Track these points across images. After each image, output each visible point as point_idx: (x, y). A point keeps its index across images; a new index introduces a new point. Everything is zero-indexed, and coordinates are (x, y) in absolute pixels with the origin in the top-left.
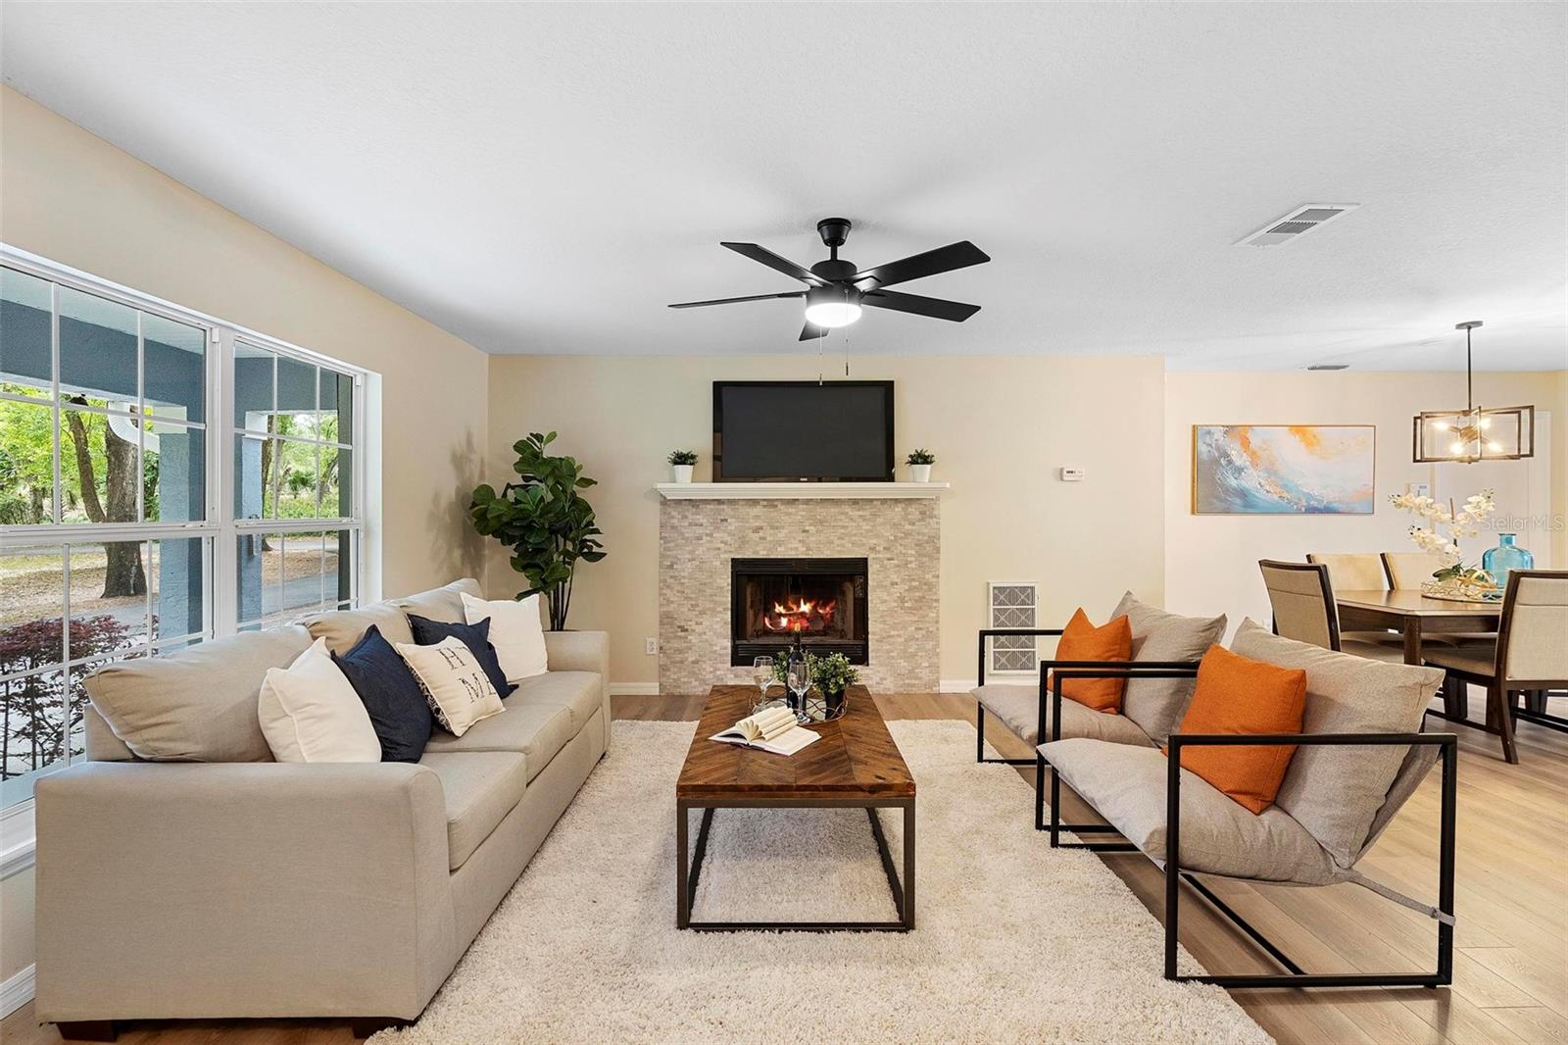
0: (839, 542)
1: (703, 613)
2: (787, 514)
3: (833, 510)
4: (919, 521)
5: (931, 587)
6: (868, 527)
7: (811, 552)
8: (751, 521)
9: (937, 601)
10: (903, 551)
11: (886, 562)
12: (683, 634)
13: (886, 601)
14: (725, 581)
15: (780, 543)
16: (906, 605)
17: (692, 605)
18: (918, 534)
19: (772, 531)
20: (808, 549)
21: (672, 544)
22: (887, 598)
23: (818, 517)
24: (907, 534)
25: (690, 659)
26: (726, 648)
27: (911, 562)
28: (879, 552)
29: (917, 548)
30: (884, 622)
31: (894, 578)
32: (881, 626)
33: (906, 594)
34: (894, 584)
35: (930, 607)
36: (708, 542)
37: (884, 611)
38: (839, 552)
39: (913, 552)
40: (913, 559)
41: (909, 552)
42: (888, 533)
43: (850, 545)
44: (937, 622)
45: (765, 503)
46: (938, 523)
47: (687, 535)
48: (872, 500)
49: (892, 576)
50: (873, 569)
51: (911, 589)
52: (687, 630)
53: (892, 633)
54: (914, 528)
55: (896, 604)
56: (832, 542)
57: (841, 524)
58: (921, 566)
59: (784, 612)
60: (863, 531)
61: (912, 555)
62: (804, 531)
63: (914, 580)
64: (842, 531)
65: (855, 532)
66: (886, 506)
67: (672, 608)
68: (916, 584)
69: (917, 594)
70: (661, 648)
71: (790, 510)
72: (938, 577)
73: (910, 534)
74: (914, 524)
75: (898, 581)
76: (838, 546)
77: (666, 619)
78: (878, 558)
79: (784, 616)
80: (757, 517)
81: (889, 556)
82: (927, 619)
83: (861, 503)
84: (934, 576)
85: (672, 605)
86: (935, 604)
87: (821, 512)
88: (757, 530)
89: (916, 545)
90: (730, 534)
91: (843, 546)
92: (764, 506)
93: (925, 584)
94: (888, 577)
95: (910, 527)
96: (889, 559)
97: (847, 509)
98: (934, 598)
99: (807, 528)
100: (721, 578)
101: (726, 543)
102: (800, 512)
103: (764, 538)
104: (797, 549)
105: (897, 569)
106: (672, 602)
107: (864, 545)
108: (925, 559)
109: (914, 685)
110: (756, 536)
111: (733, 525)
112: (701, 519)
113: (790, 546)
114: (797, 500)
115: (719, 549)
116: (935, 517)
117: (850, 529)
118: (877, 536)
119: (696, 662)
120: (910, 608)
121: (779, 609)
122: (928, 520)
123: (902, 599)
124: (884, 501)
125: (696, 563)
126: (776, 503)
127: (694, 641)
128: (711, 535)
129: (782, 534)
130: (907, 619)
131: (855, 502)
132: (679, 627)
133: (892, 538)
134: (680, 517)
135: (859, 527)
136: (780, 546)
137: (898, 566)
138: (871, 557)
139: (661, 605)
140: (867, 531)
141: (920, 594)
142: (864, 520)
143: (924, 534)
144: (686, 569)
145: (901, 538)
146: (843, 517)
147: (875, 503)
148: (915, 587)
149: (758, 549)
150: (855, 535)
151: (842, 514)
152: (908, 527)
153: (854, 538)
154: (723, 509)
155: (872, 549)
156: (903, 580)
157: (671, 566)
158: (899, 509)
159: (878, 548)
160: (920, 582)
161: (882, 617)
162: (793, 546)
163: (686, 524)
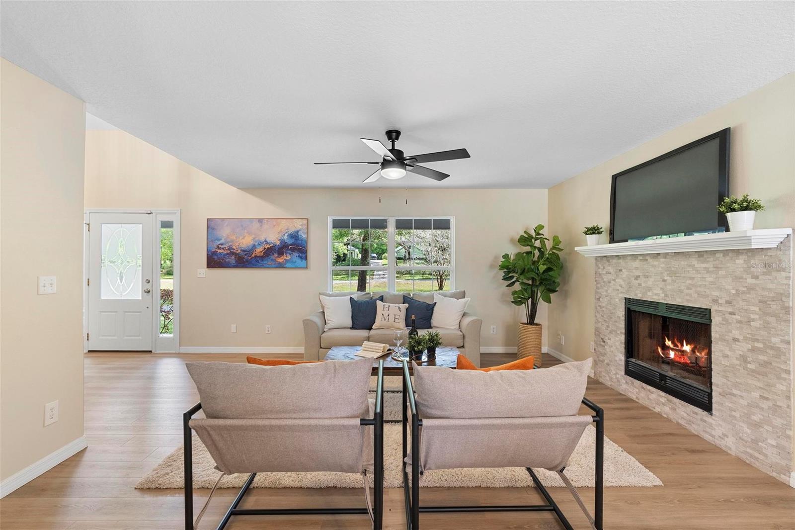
0: (688, 291)
1: (611, 332)
2: (653, 266)
3: (683, 263)
4: (764, 274)
5: (779, 353)
6: (711, 279)
7: (667, 299)
8: (634, 271)
9: (788, 372)
10: (746, 307)
11: (727, 316)
12: (603, 343)
13: (727, 356)
14: (621, 313)
15: (649, 289)
16: (749, 366)
17: (607, 326)
18: (763, 289)
19: (645, 279)
20: (666, 296)
21: (599, 285)
22: (729, 353)
23: (673, 269)
24: (751, 289)
25: (606, 361)
26: (621, 360)
27: (753, 320)
28: (721, 305)
29: (761, 305)
30: (727, 377)
31: (736, 333)
32: (725, 381)
33: (750, 354)
34: (736, 340)
35: (779, 378)
36: (614, 285)
37: (727, 366)
38: (688, 301)
39: (757, 309)
40: (757, 317)
41: (753, 308)
42: (729, 286)
43: (696, 295)
44: (788, 398)
45: (641, 258)
46: (788, 278)
47: (605, 280)
48: (714, 253)
49: (733, 332)
50: (716, 320)
51: (753, 350)
52: (604, 342)
53: (734, 391)
54: (757, 282)
55: (738, 362)
56: (681, 291)
57: (688, 275)
58: (766, 326)
59: (672, 346)
60: (707, 283)
61: (754, 313)
62: (664, 281)
63: (757, 340)
64: (690, 282)
65: (700, 283)
66: (728, 258)
67: (600, 324)
68: (760, 345)
69: (761, 357)
70: (595, 349)
71: (656, 263)
72: (788, 343)
73: (753, 289)
74: (756, 277)
75: (741, 338)
76: (687, 295)
77: (597, 332)
78: (720, 311)
79: (673, 349)
80: (637, 268)
81: (730, 310)
82: (773, 389)
83: (705, 256)
84: (783, 341)
85: (599, 324)
86: (784, 375)
87: (675, 264)
88: (637, 278)
89: (760, 302)
90: (624, 281)
91: (690, 295)
92: (641, 260)
93: (772, 348)
94: (731, 332)
95: (753, 281)
96: (731, 313)
97: (694, 261)
98: (783, 367)
99: (666, 278)
100: (619, 311)
101: (621, 286)
102: (661, 263)
103: (640, 285)
104: (658, 295)
105: (738, 325)
106: (599, 322)
107: (707, 296)
108: (769, 319)
109: (757, 459)
110: (636, 282)
111: (625, 273)
112: (611, 269)
113: (655, 292)
114: (658, 254)
115: (618, 290)
116: (784, 270)
117: (695, 280)
118: (720, 289)
119: (608, 364)
120: (753, 371)
121: (668, 343)
122: (774, 274)
123: (744, 359)
124: (726, 252)
125: (608, 298)
126: (647, 258)
127: (607, 350)
128: (614, 280)
129: (650, 282)
130: (750, 381)
131: (700, 254)
132: (602, 339)
133: (734, 292)
134: (602, 267)
135: (703, 278)
136: (649, 291)
137: (740, 322)
138: (714, 308)
139: (595, 323)
140: (712, 283)
141: (766, 358)
142: (708, 272)
143: (770, 290)
144: (604, 301)
145: (743, 292)
146: (690, 269)
147: (718, 255)
148: (759, 349)
149: (637, 292)
150: (700, 287)
151: (690, 266)
152: (750, 281)
153: (699, 289)
154: (620, 263)
155: (715, 301)
156: (745, 338)
157: (599, 299)
158: (740, 261)
159: (720, 301)
160: (764, 344)
161: (724, 371)
162: (657, 292)
163: (605, 272)
